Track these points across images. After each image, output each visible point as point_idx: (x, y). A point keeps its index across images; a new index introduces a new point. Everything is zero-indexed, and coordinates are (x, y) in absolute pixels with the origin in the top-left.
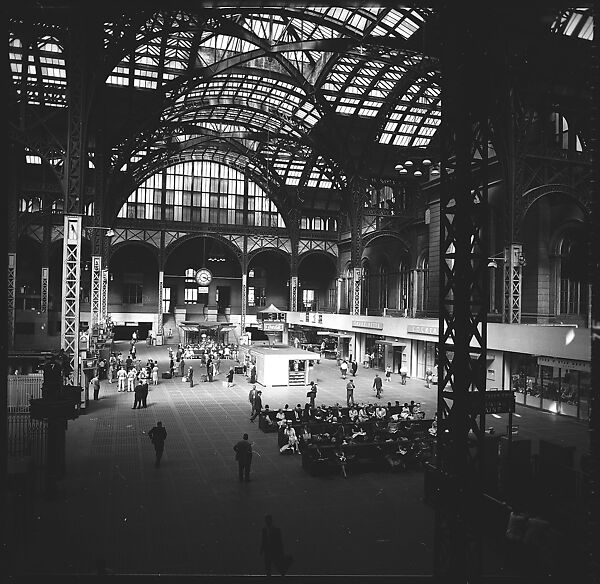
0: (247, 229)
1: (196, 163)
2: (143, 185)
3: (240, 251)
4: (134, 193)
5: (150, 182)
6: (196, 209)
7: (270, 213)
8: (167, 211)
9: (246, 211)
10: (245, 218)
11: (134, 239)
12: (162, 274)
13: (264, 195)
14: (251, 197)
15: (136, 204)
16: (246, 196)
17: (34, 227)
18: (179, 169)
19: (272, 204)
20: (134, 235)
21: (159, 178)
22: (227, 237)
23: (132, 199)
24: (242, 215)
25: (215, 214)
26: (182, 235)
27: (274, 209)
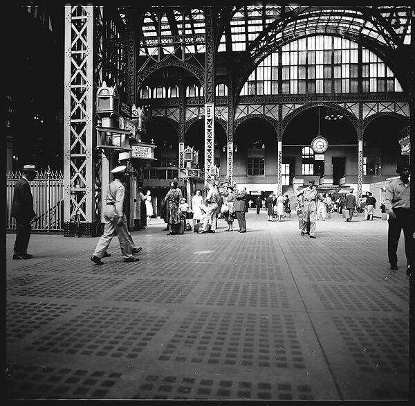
0: (362, 97)
1: (309, 38)
2: (262, 64)
3: (355, 118)
4: (254, 73)
5: (267, 61)
6: (310, 82)
7: (386, 78)
8: (284, 86)
9: (360, 79)
10: (360, 85)
11: (255, 113)
12: (280, 144)
13: (379, 60)
14: (366, 64)
15: (255, 82)
16: (360, 64)
17: (172, 110)
18: (294, 46)
19: (388, 69)
20: (255, 110)
21: (275, 56)
22: (342, 105)
23: (252, 78)
24: (356, 83)
25: (330, 85)
26: (297, 106)
27: (390, 74)
